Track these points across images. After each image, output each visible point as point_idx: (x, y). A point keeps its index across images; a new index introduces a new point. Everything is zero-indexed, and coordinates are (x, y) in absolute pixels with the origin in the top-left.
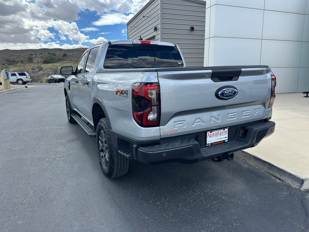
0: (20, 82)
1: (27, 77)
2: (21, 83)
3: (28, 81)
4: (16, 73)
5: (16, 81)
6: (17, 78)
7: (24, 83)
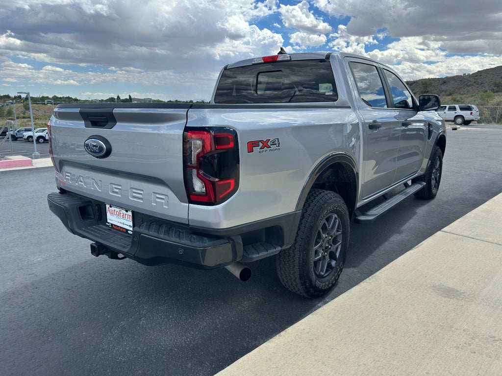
0: (459, 120)
1: (471, 113)
2: (460, 123)
3: (473, 120)
4: (457, 106)
5: (453, 119)
6: (456, 114)
7: (466, 123)
